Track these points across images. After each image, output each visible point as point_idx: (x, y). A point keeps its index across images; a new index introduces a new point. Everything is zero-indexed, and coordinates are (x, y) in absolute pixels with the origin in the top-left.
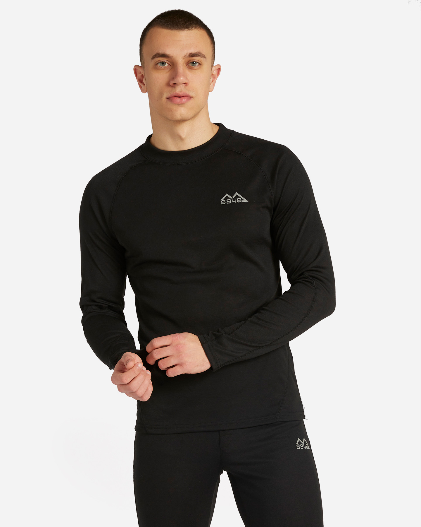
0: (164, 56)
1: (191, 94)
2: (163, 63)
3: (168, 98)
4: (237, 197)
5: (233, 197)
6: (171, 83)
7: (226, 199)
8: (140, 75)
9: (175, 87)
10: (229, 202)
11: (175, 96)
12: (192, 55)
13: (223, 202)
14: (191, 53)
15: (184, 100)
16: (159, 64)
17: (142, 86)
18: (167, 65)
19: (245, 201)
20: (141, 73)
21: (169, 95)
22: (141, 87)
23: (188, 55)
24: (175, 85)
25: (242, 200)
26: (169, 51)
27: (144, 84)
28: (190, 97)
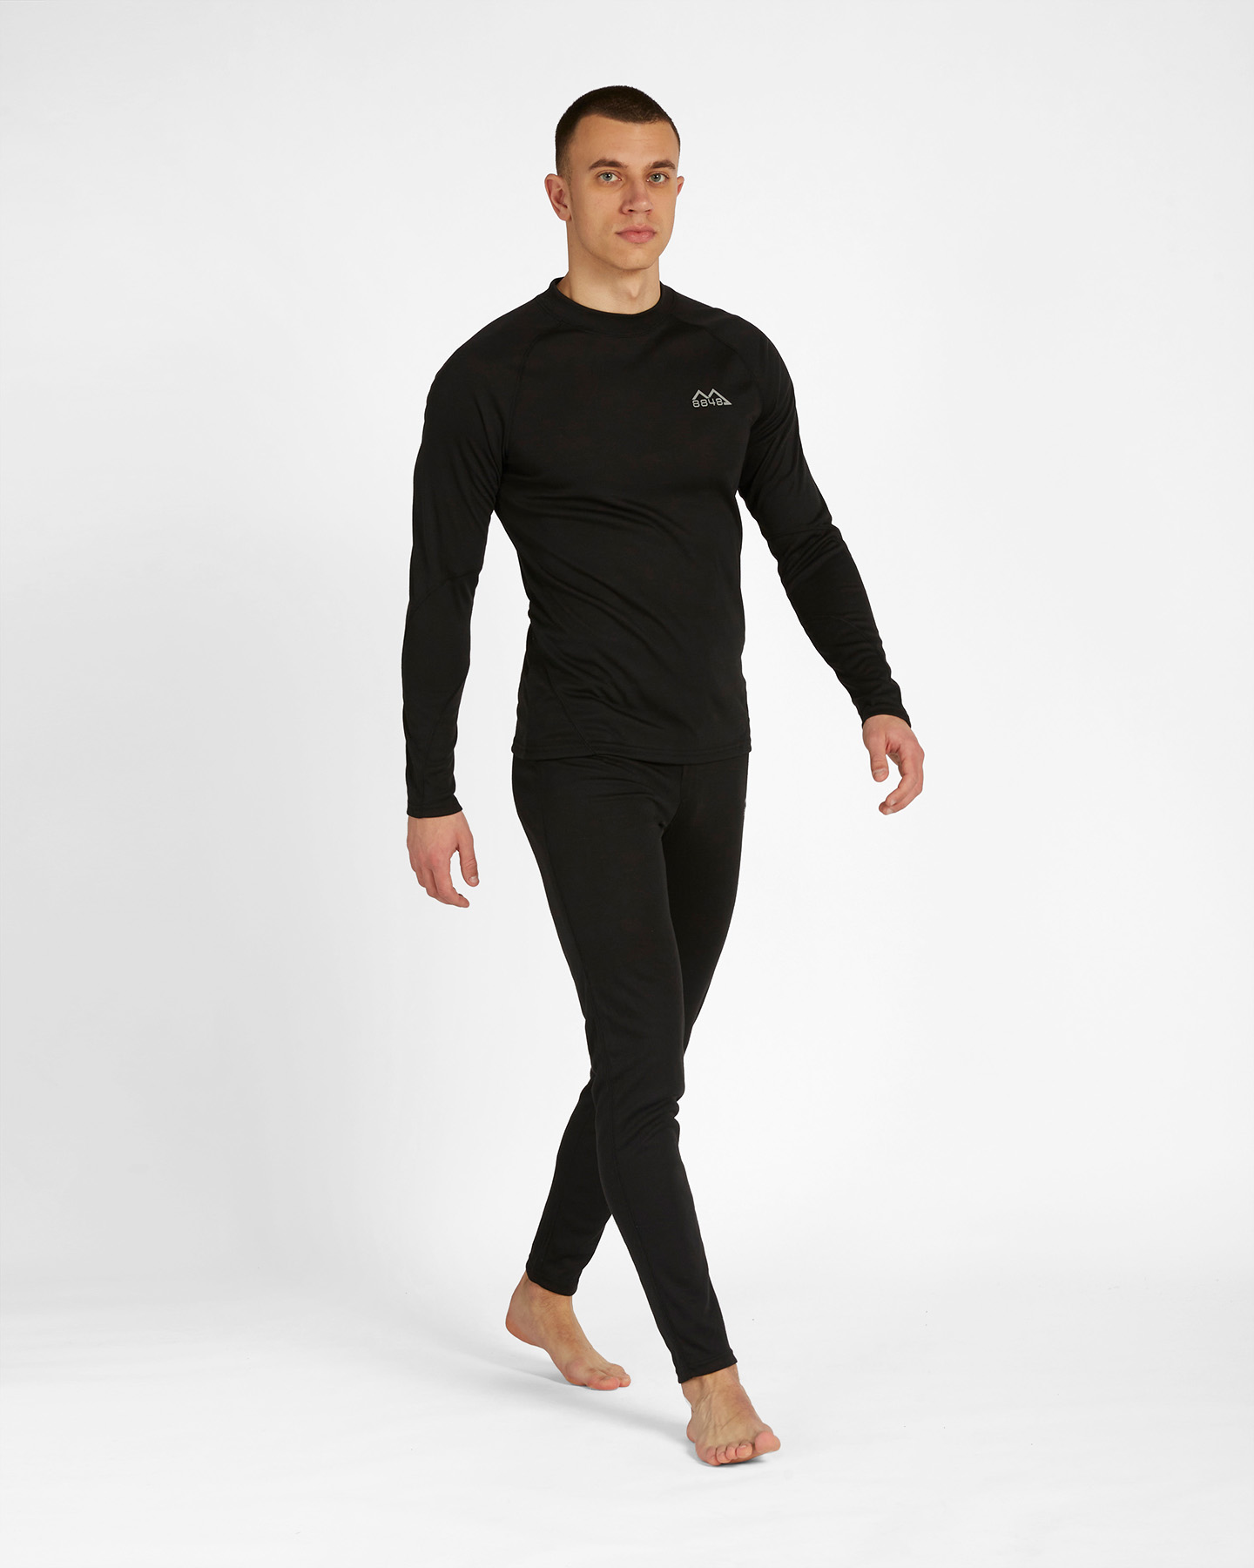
0: (614, 164)
1: (656, 228)
2: (608, 176)
3: (619, 234)
4: (715, 396)
5: (710, 395)
6: (626, 209)
7: (701, 399)
8: (559, 189)
9: (631, 216)
10: (704, 404)
11: (632, 231)
12: (658, 165)
13: (696, 404)
14: (656, 162)
15: (644, 236)
16: (602, 177)
17: (562, 208)
18: (614, 178)
19: (728, 403)
20: (559, 187)
21: (621, 228)
22: (557, 211)
23: (651, 165)
24: (633, 214)
25: (723, 401)
26: (621, 158)
27: (566, 207)
28: (654, 233)
